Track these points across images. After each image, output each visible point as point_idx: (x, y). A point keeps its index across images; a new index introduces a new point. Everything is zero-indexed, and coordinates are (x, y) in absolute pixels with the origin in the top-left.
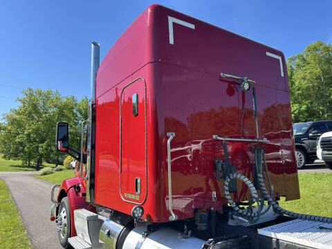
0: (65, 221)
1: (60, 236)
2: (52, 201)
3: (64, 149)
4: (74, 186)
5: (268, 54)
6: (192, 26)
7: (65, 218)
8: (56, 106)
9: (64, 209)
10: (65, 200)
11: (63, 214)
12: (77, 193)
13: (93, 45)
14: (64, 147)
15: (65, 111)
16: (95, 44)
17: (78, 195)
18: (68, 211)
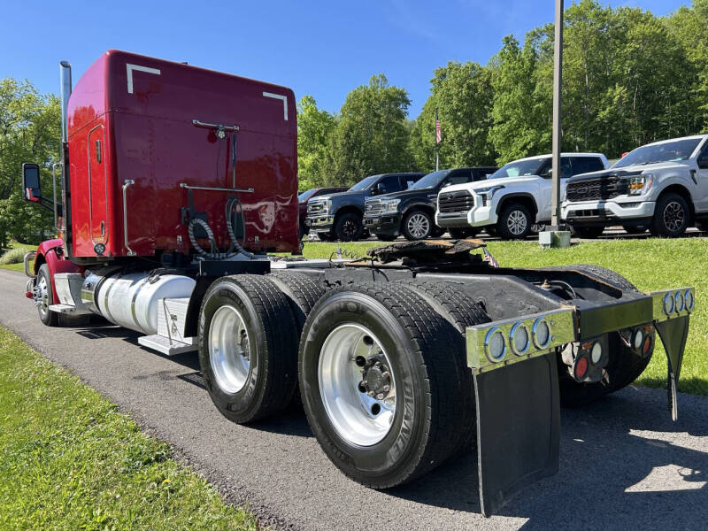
0: (45, 292)
1: (40, 314)
2: (28, 275)
3: (36, 199)
4: (55, 249)
5: (265, 94)
6: (158, 72)
7: (45, 288)
8: (27, 117)
9: (43, 279)
10: (44, 267)
11: (43, 284)
12: (58, 257)
13: (61, 67)
14: (36, 197)
15: (50, 129)
16: (65, 65)
17: (59, 258)
18: (49, 280)
